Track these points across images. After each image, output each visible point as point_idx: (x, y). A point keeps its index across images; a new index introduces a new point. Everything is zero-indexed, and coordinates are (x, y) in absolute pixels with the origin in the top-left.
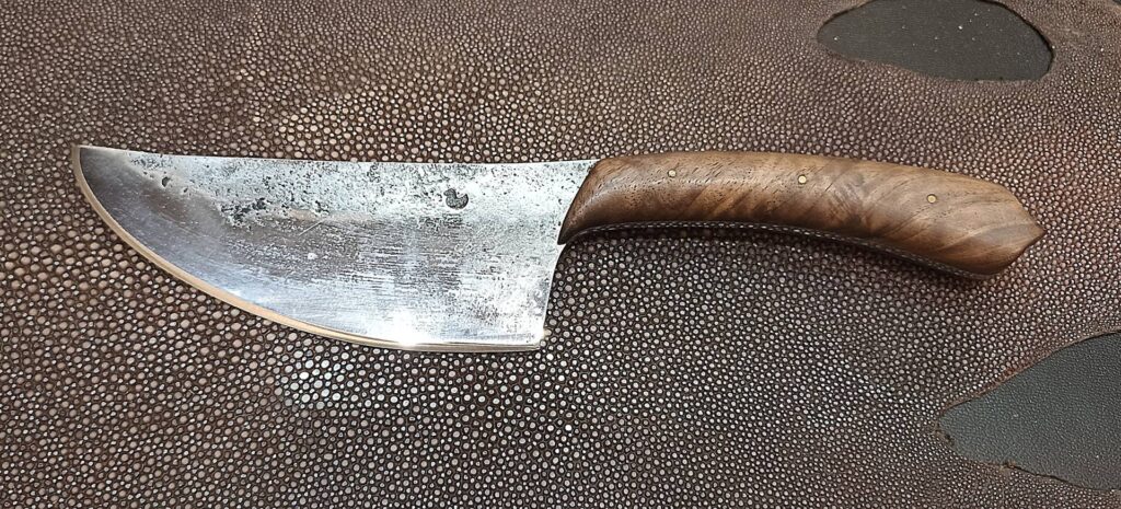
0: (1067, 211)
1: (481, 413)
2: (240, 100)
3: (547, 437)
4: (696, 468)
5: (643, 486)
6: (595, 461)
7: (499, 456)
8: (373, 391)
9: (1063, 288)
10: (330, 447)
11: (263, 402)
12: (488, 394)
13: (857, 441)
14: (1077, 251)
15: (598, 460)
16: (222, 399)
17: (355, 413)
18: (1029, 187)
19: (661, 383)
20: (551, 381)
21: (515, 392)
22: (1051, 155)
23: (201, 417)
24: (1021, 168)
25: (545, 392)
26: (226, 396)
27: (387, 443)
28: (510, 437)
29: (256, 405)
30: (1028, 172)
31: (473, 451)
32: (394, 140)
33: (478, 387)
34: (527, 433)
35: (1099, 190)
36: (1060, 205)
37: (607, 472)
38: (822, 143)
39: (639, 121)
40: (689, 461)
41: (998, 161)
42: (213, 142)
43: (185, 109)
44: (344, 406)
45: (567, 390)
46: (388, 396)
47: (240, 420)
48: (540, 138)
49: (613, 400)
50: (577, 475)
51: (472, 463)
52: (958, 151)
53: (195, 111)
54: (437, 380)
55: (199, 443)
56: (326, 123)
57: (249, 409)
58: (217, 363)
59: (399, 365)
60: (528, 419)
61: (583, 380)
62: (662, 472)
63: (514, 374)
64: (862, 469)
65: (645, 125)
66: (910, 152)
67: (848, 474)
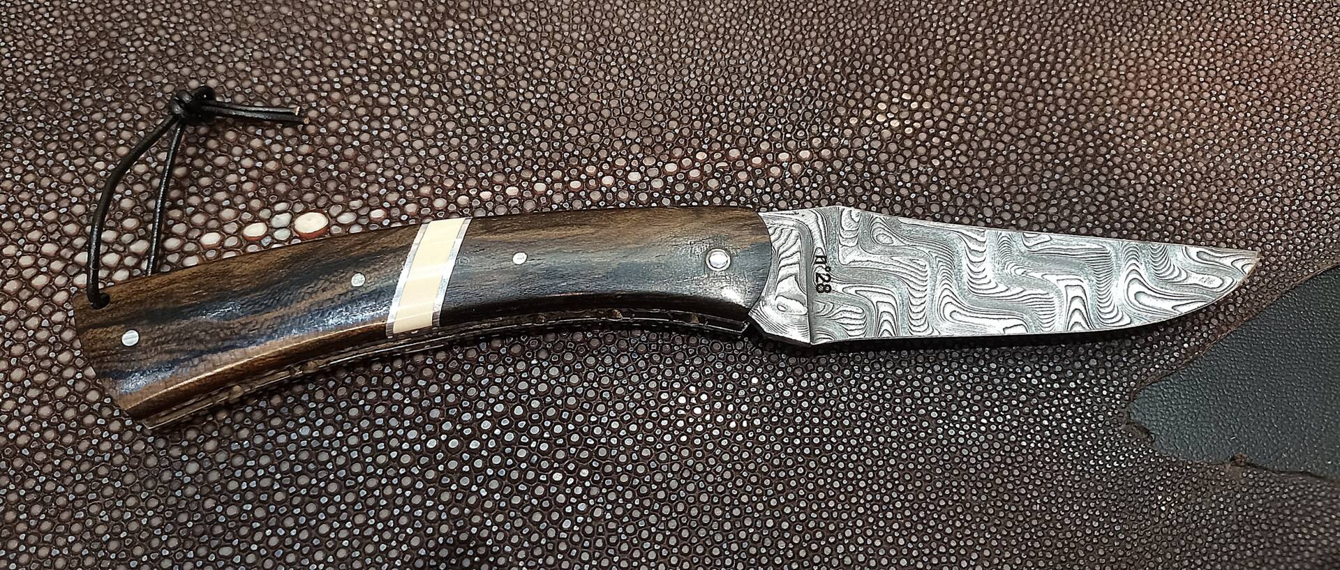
0: (1279, 95)
1: (453, 465)
2: (109, 55)
3: (553, 490)
4: (777, 514)
5: (700, 550)
6: (626, 519)
7: (481, 526)
8: (292, 447)
9: (1287, 201)
10: (229, 536)
11: (129, 479)
12: (463, 435)
13: (1012, 449)
14: (1300, 148)
15: (631, 516)
16: (69, 480)
17: (265, 483)
18: (1223, 67)
19: (718, 394)
20: (556, 407)
21: (502, 428)
22: (1248, 23)
23: (36, 509)
24: (1209, 43)
25: (547, 424)
26: (74, 475)
27: (313, 522)
28: (497, 496)
29: (118, 484)
30: (1220, 48)
31: (442, 522)
32: (326, 87)
33: (447, 426)
34: (522, 488)
35: (1320, 63)
36: (1268, 89)
37: (645, 534)
38: (931, 35)
39: (673, 30)
40: (767, 505)
41: (1176, 37)
42: (68, 114)
43: (32, 74)
44: (250, 474)
45: (579, 418)
46: (315, 452)
47: (94, 509)
48: (534, 64)
49: (649, 426)
50: (599, 543)
51: (441, 540)
52: (1121, 28)
53: (45, 74)
54: (386, 421)
55: (33, 550)
56: (231, 74)
57: (108, 491)
58: (62, 427)
59: (331, 405)
60: (524, 466)
61: (604, 401)
62: (727, 526)
63: (500, 402)
64: (1023, 491)
65: (682, 34)
66: (1053, 36)
67: (1002, 500)
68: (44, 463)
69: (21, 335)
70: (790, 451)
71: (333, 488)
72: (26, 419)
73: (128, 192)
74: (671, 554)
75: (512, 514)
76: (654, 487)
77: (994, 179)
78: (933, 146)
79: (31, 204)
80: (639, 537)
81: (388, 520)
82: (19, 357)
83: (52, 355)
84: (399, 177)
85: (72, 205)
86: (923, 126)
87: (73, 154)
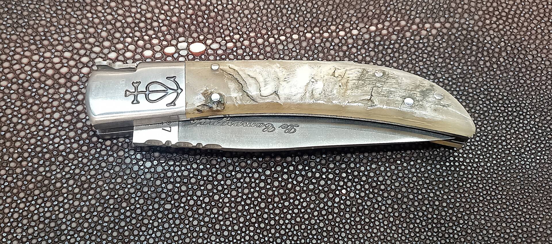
68: (73, 159)
69: (56, 96)
70: (444, 168)
71: (220, 177)
72: (63, 138)
73: (105, 29)
74: (390, 216)
75: (310, 194)
76: (379, 183)
77: (531, 41)
78: (500, 24)
79: (57, 33)
80: (374, 208)
81: (248, 194)
82: (57, 107)
83: (73, 107)
84: (239, 28)
85: (77, 33)
86: (494, 14)
87: (75, 9)
